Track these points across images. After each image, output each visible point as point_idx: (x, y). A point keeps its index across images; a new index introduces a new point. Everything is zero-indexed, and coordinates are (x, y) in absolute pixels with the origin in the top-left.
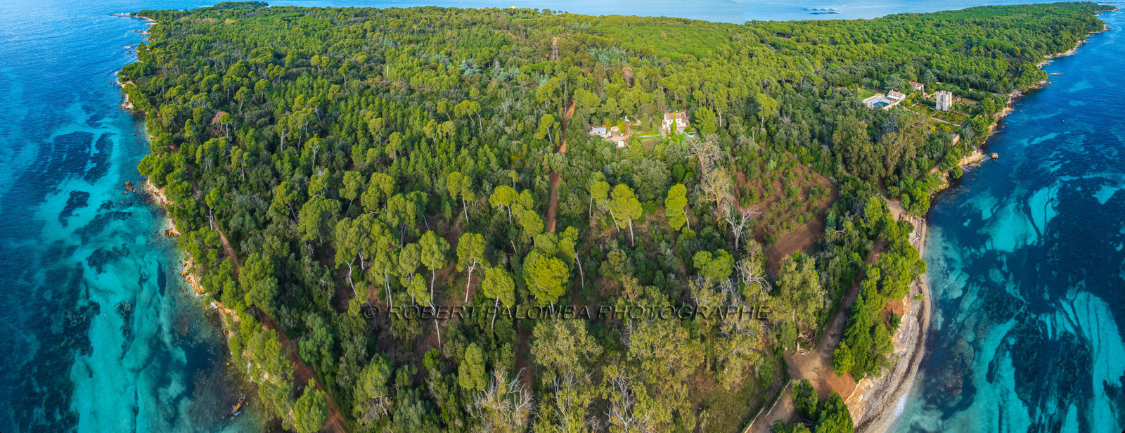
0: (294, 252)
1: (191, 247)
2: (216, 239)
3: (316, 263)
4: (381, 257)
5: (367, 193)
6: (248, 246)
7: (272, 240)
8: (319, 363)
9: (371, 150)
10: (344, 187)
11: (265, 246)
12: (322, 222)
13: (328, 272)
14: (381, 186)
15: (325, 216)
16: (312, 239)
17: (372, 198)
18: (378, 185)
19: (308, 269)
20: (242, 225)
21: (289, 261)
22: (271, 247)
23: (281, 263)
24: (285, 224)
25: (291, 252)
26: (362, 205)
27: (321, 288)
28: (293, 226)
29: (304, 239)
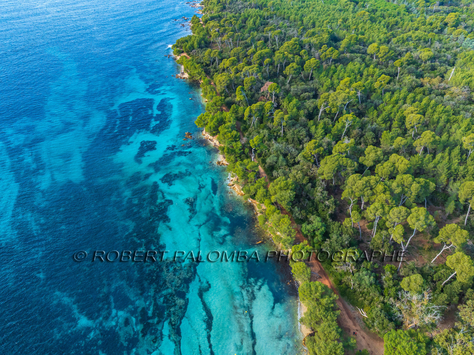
0: (312, 183)
1: (236, 170)
2: (255, 167)
3: (326, 192)
4: (377, 204)
5: (382, 165)
6: (278, 174)
7: (297, 173)
8: (313, 237)
9: (400, 138)
10: (365, 156)
11: (290, 175)
12: (337, 171)
13: (333, 199)
14: (396, 165)
15: (340, 168)
16: (326, 179)
17: (385, 169)
18: (394, 163)
19: (319, 194)
20: (276, 162)
21: (306, 187)
22: (295, 177)
23: (301, 187)
24: (309, 166)
25: (309, 183)
26: (375, 172)
27: (325, 206)
28: (314, 168)
29: (321, 177)
